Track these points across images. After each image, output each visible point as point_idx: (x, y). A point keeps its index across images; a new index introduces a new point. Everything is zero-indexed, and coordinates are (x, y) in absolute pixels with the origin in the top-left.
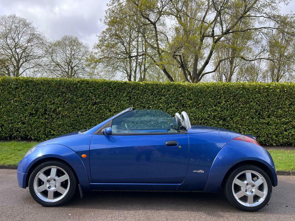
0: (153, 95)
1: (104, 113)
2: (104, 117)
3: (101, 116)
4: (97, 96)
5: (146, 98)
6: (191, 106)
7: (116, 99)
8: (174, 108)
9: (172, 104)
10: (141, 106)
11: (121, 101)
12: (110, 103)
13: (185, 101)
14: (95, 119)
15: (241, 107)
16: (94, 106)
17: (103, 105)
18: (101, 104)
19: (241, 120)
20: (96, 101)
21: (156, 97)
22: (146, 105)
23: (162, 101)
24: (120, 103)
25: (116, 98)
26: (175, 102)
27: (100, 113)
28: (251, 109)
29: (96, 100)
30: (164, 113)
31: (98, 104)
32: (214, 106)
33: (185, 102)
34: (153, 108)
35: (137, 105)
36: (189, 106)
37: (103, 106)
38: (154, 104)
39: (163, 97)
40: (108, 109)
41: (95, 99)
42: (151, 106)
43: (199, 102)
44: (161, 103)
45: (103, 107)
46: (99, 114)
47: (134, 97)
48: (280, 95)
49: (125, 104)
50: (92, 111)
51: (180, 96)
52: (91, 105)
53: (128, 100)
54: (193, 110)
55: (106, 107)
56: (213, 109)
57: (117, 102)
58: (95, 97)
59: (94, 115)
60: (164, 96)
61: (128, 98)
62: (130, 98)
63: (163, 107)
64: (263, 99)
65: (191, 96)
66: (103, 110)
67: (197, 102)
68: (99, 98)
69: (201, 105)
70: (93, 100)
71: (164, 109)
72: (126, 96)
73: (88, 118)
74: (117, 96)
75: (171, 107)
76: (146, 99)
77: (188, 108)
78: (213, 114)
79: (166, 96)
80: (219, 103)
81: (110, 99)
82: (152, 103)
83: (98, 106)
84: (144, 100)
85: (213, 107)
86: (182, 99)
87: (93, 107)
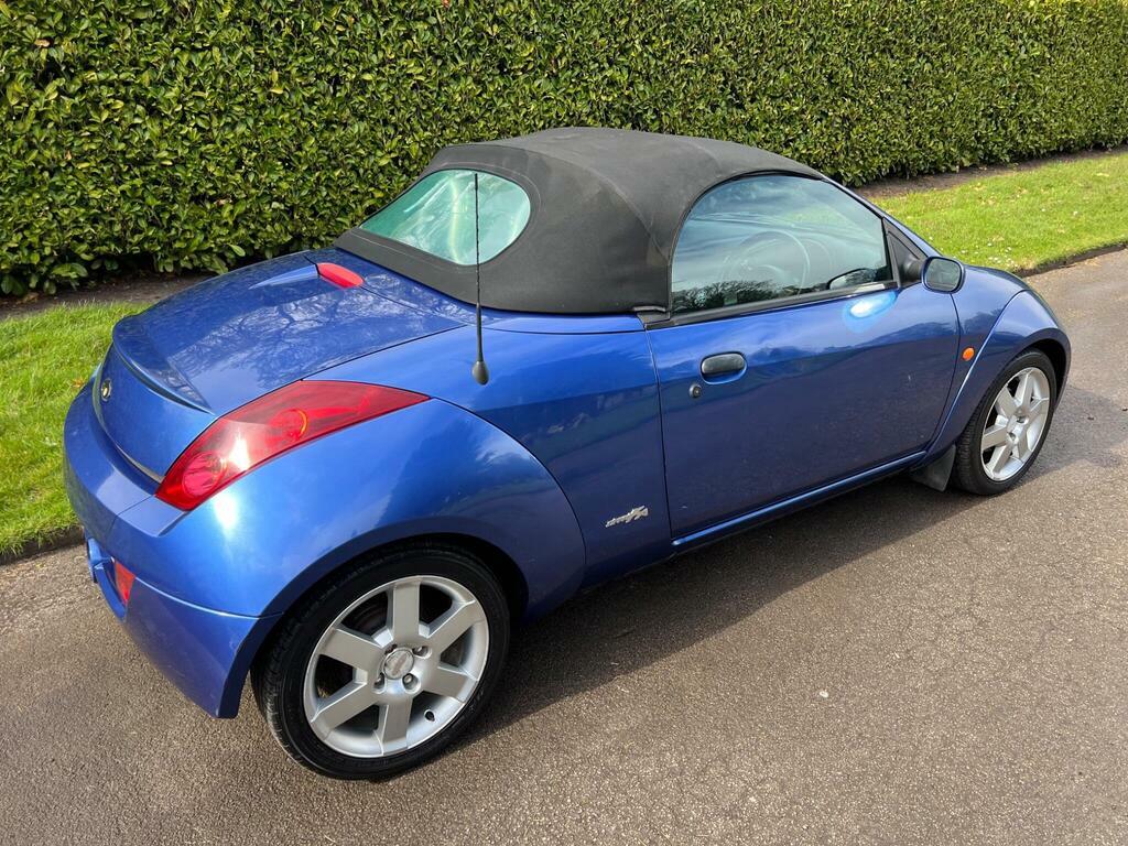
0: (374, 16)
1: (118, 124)
2: (123, 153)
3: (102, 146)
4: (49, 21)
5: (340, 28)
6: (530, 67)
7: (176, 40)
8: (470, 79)
9: (462, 63)
10: (319, 77)
11: (210, 48)
12: (148, 64)
13: (509, 42)
14: (69, 164)
15: (687, 66)
16: (50, 88)
17: (102, 76)
18: (92, 76)
19: (683, 117)
20: (54, 53)
21: (386, 25)
22: (346, 69)
23: (415, 46)
24: (203, 61)
25: (175, 33)
26: (473, 52)
27: (94, 129)
28: (712, 72)
29: (52, 45)
30: (429, 108)
31: (67, 70)
32: (606, 65)
33: (509, 51)
34: (378, 83)
35: (300, 69)
36: (523, 70)
37: (102, 83)
38: (383, 64)
39: (420, 26)
40: (138, 99)
41: (46, 44)
42: (368, 77)
43: (559, 49)
44: (413, 55)
45: (106, 92)
46: (93, 135)
47: (278, 27)
48: (790, 13)
49: (232, 66)
50: (39, 115)
51: (491, 17)
52: (27, 80)
53: (244, 42)
54: (539, 86)
55: (123, 91)
56: (603, 79)
57: (184, 59)
58: (39, 24)
59: (58, 145)
60: (424, 19)
61: (246, 31)
62: (257, 29)
63: (422, 78)
64: (747, 29)
65: (528, 18)
66: (108, 107)
67: (551, 49)
68: (69, 31)
69: (564, 60)
70: (32, 47)
71: (427, 88)
72: (233, 19)
73: (18, 164)
74: (178, 19)
75: (455, 77)
76: (340, 34)
77: (522, 78)
78: (604, 98)
79: (433, 20)
80: (624, 51)
81: (139, 37)
82: (374, 58)
83: (73, 88)
84: (331, 45)
85: (604, 68)
86: (498, 36)
87: (37, 93)
